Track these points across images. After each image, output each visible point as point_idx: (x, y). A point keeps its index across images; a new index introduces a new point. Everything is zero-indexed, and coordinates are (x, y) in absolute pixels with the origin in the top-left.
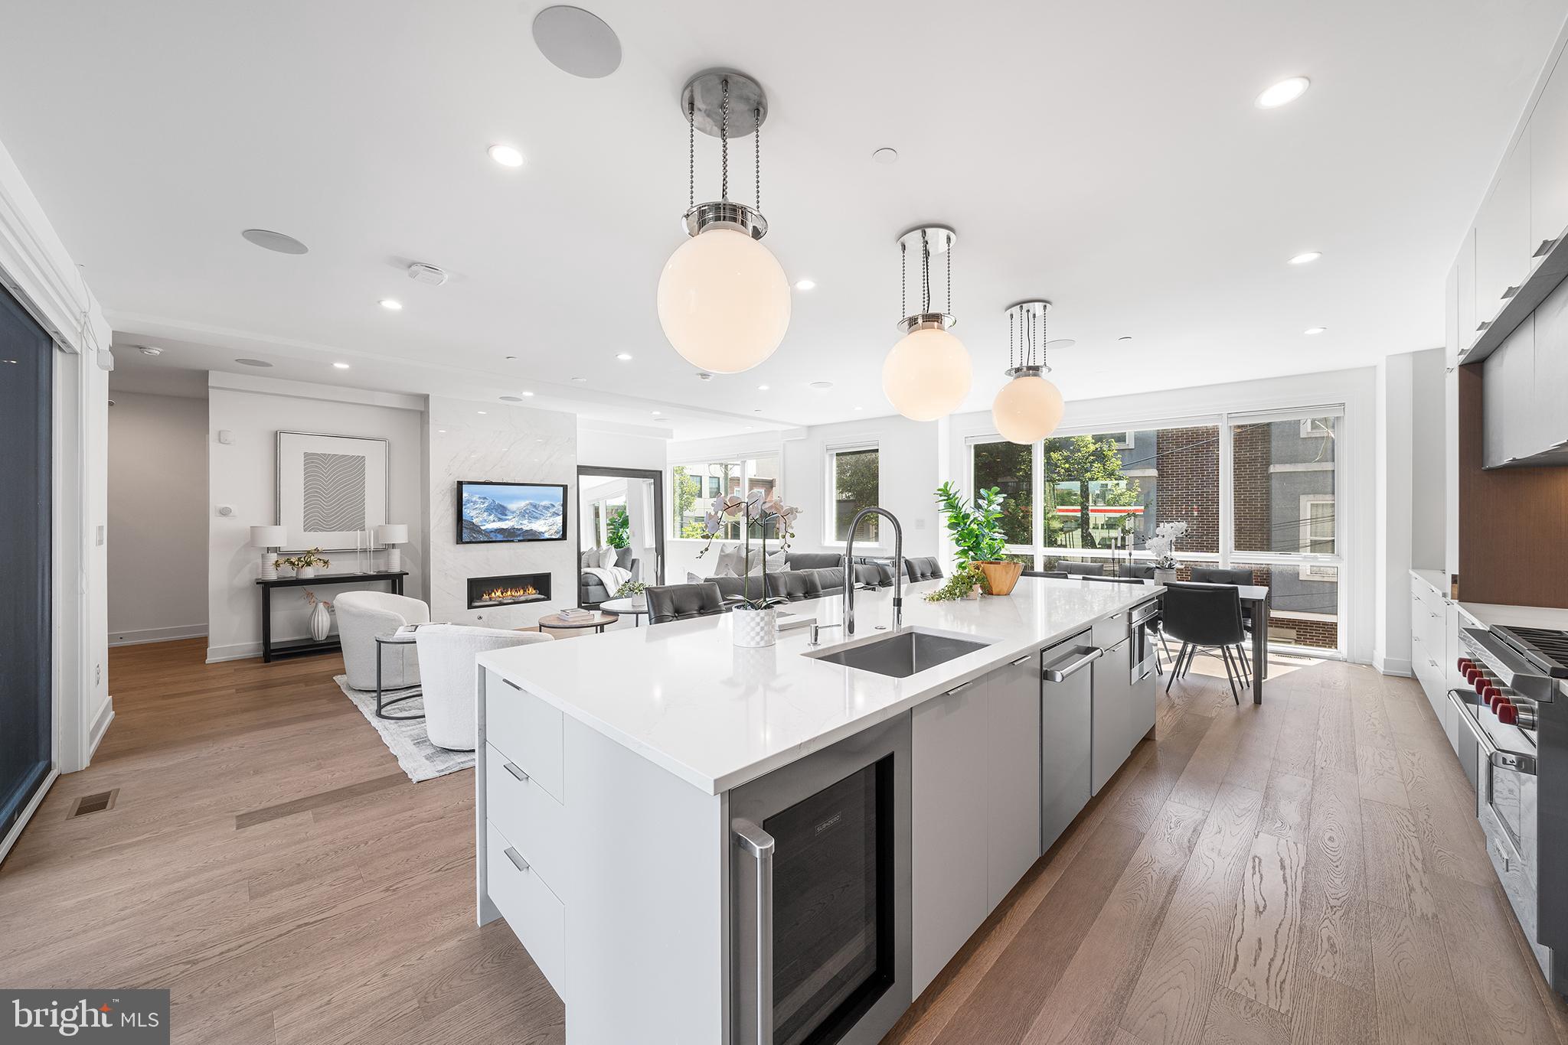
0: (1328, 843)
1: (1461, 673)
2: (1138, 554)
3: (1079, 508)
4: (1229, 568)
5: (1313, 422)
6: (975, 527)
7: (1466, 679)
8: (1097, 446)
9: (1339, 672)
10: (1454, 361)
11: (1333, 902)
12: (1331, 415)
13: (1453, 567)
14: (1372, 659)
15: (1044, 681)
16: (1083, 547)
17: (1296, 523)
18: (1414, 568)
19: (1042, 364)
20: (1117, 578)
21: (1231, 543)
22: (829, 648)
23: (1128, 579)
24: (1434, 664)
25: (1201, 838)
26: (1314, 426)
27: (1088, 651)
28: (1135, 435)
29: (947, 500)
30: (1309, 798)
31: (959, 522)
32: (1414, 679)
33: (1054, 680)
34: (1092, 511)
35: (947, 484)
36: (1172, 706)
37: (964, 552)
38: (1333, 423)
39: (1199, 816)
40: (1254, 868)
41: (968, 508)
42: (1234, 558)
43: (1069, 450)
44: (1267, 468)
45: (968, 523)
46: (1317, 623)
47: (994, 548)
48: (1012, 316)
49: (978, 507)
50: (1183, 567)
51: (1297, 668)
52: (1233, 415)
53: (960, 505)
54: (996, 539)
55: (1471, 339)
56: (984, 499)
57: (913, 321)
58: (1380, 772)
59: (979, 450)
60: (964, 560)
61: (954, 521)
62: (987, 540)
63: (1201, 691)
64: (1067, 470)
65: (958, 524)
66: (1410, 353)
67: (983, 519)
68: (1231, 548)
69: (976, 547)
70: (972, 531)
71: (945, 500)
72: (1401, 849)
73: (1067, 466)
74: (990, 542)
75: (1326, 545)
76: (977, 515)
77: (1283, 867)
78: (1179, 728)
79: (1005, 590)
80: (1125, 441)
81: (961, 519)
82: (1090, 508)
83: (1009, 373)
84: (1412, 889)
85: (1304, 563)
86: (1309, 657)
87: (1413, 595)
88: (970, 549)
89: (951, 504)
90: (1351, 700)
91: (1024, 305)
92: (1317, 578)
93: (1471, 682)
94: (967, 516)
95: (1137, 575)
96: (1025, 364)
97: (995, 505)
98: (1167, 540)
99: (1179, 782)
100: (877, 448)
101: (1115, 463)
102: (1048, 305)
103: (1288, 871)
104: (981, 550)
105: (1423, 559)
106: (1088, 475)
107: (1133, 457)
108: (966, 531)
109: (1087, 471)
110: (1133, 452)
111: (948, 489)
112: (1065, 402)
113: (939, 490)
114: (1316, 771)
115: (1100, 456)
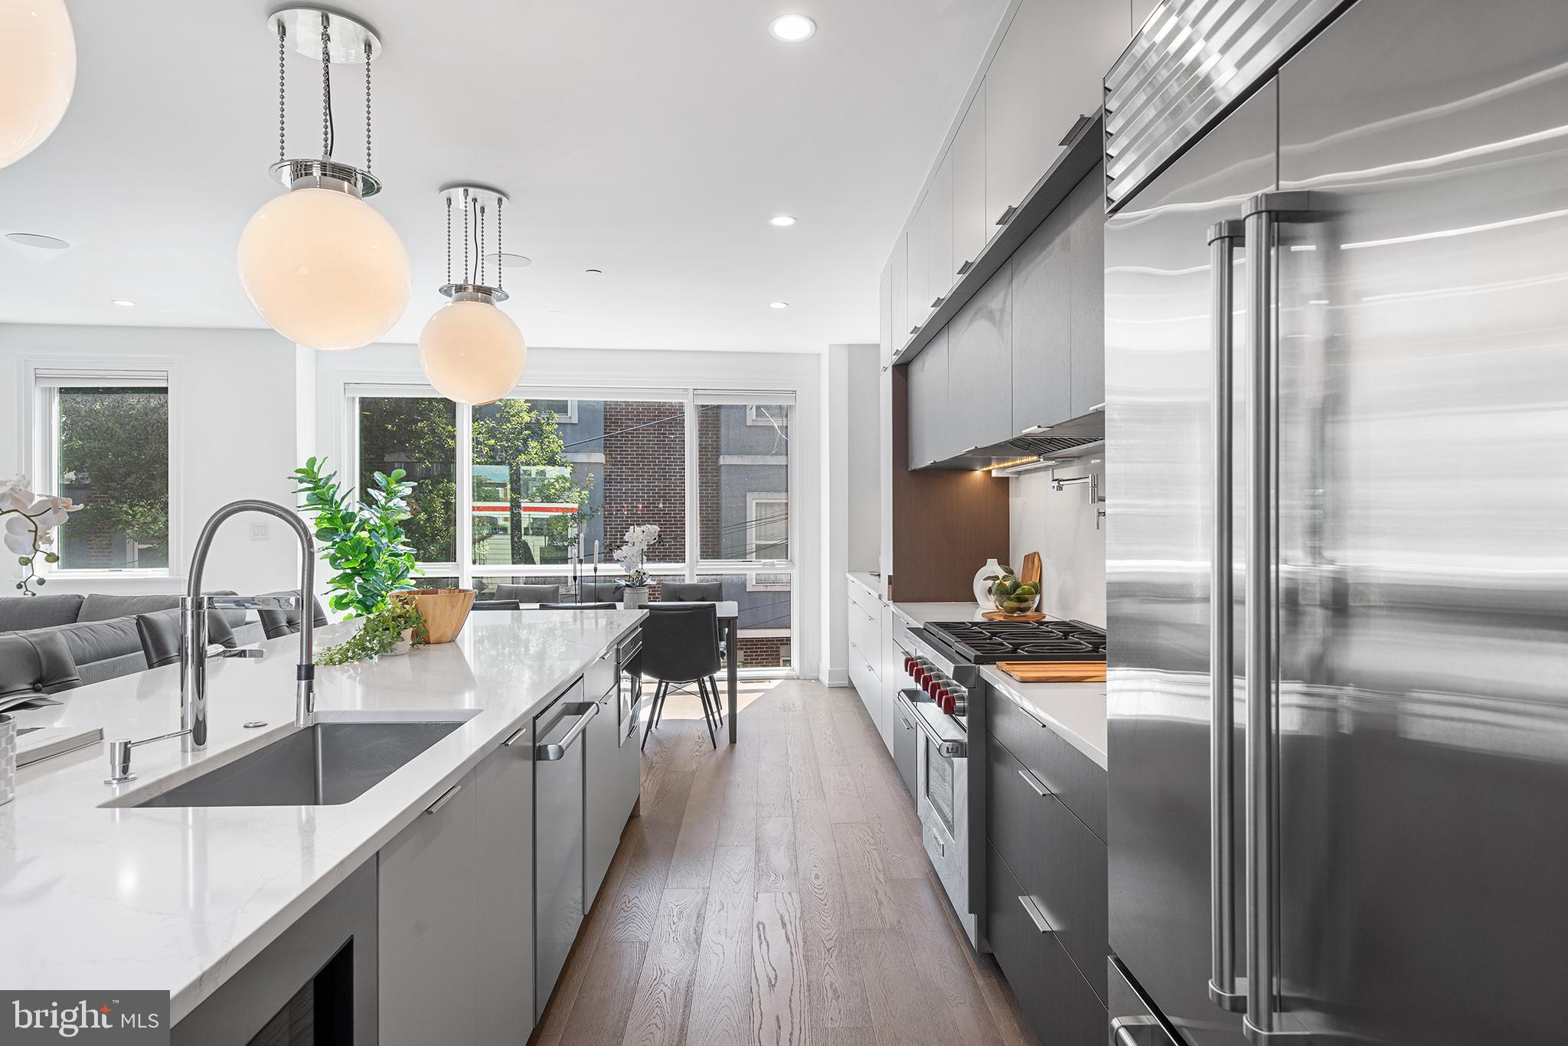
0: (815, 881)
1: (908, 673)
2: (606, 569)
3: (508, 505)
4: (695, 581)
5: (758, 408)
6: (364, 534)
7: (913, 678)
8: (534, 414)
9: (794, 691)
10: (888, 360)
11: (829, 945)
12: (784, 403)
13: (887, 568)
14: (819, 673)
15: (538, 762)
16: (513, 563)
17: (743, 525)
18: (850, 572)
19: (496, 286)
20: (579, 604)
21: (697, 551)
22: (160, 782)
23: (593, 604)
24: (871, 669)
25: (706, 923)
26: (759, 414)
27: (581, 708)
28: (579, 407)
29: (314, 489)
30: (793, 839)
31: (337, 525)
32: (851, 688)
33: (547, 758)
34: (526, 509)
35: (312, 461)
36: (651, 768)
37: (346, 579)
38: (784, 412)
39: (700, 897)
40: (760, 937)
41: (352, 503)
42: (702, 569)
43: (494, 418)
44: (717, 459)
45: (353, 529)
46: (761, 640)
47: (397, 569)
48: (449, 201)
49: (368, 500)
50: (655, 583)
51: (761, 694)
52: (699, 392)
53: (338, 498)
54: (401, 555)
55: (903, 340)
56: (379, 489)
57: (301, 169)
58: (842, 791)
59: (368, 406)
60: (346, 591)
61: (325, 525)
62: (384, 557)
63: (678, 740)
64: (492, 448)
65: (334, 531)
66: (846, 345)
67: (378, 521)
68: (697, 557)
69: (367, 568)
70: (360, 541)
71: (309, 489)
72: (868, 867)
73: (492, 442)
74: (390, 560)
75: (781, 550)
76: (366, 514)
77: (784, 925)
78: (662, 793)
79: (449, 635)
80: (567, 412)
81: (339, 522)
82: (523, 505)
83: (446, 291)
84: (880, 903)
85: (750, 571)
86: (769, 679)
87: (850, 600)
88: (356, 572)
89: (321, 494)
90: (809, 720)
91: (471, 190)
92: (762, 588)
93: (917, 680)
94: (350, 517)
95: (600, 598)
96: (471, 282)
97: (398, 499)
98: (637, 548)
99: (674, 862)
100: (163, 385)
101: (556, 443)
102: (504, 199)
103: (788, 927)
104: (375, 573)
105: (857, 562)
106: (522, 458)
107: (577, 435)
108: (349, 543)
109: (520, 452)
110: (577, 428)
111: (316, 470)
112: (528, 348)
113: (298, 471)
114: (794, 806)
115: (536, 431)
